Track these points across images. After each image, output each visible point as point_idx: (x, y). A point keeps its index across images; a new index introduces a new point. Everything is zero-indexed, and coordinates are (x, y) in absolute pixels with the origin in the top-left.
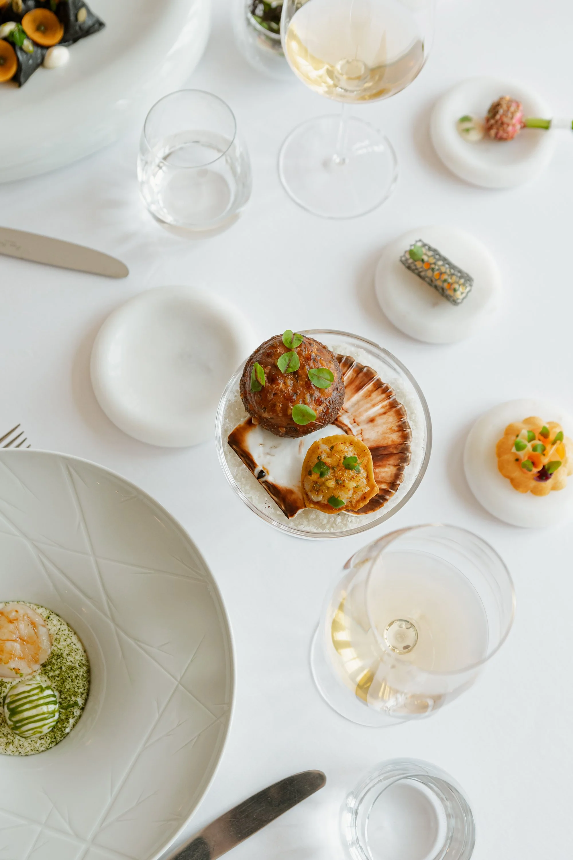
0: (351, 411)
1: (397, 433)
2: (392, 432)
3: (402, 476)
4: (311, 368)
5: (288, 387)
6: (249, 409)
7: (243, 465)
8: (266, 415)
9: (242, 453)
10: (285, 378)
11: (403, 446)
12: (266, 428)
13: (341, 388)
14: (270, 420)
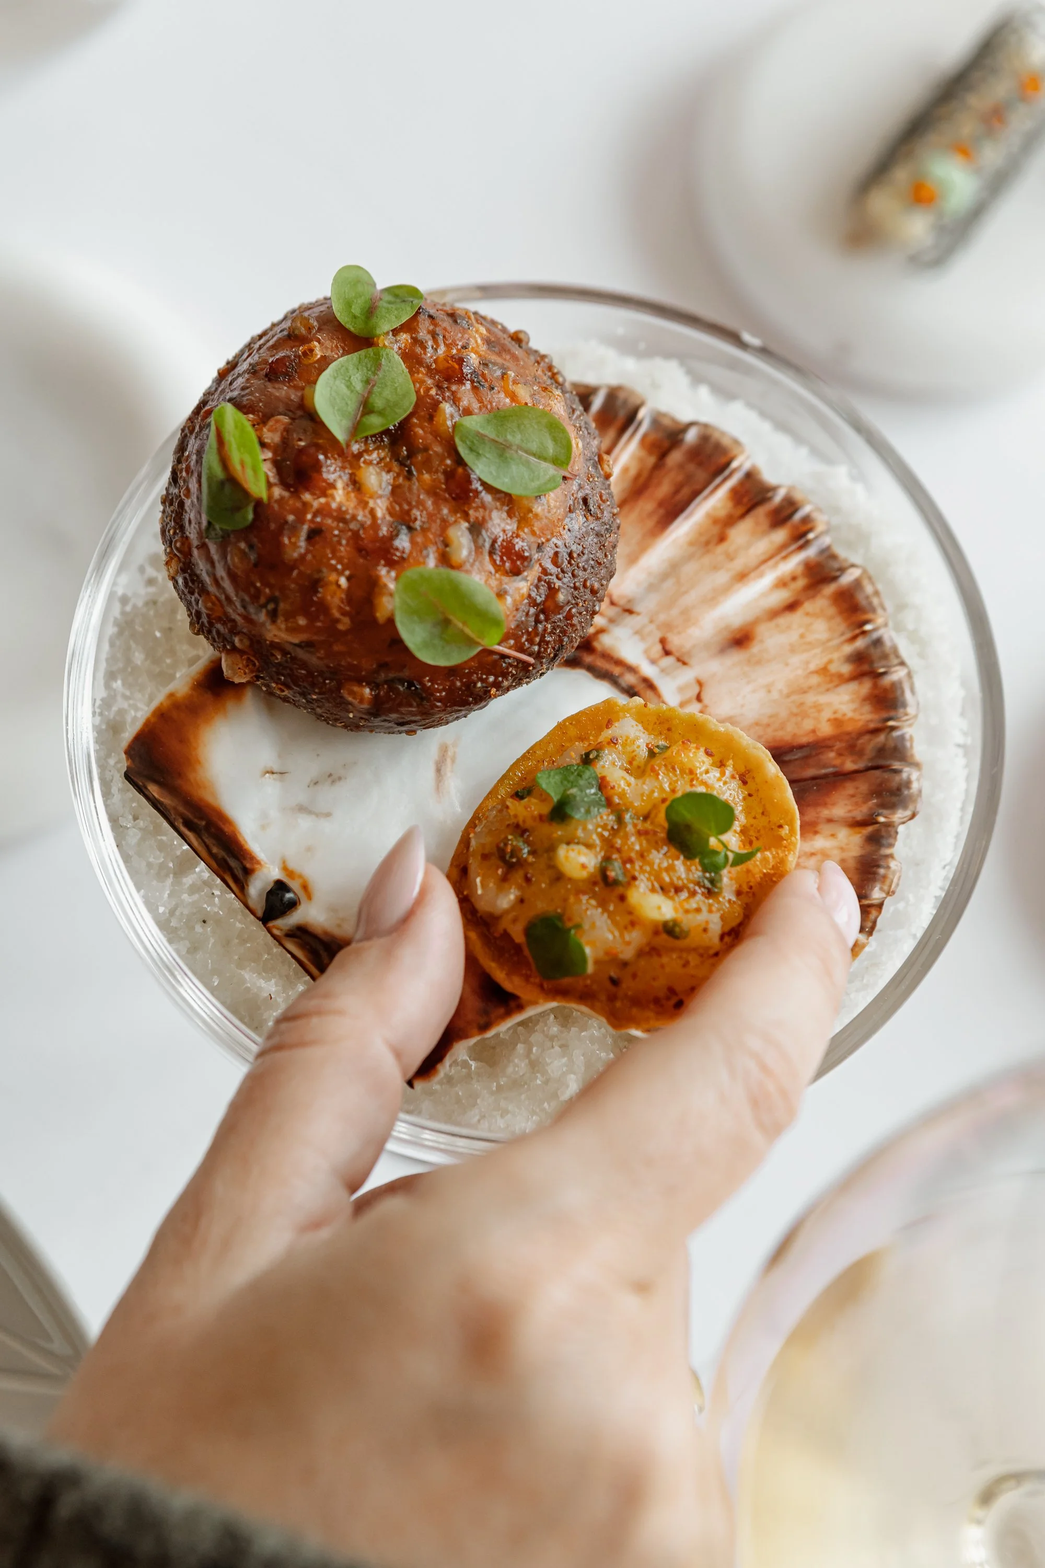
0: (645, 606)
1: (853, 686)
2: (831, 685)
3: (888, 867)
4: (467, 412)
5: (371, 497)
6: (204, 619)
7: (197, 870)
8: (276, 633)
9: (189, 815)
10: (352, 461)
11: (881, 738)
12: (286, 693)
13: (604, 501)
14: (301, 654)
